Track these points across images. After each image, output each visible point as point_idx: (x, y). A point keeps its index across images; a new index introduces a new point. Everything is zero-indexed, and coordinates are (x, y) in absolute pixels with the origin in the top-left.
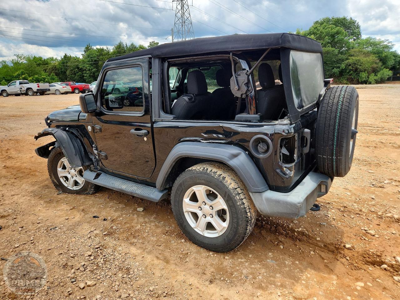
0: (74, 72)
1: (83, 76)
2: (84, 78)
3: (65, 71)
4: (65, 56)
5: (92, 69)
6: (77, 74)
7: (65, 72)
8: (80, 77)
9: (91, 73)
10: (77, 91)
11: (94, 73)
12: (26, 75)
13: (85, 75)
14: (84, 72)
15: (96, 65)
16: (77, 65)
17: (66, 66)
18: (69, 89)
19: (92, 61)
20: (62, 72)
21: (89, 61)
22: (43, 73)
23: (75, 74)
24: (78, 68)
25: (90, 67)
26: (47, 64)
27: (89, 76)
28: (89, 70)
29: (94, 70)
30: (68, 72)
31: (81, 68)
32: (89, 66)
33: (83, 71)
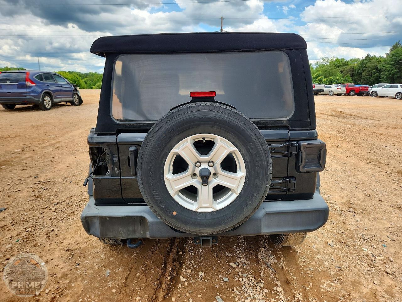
0: (372, 72)
1: (380, 78)
2: (380, 79)
3: (361, 72)
4: (368, 56)
5: (392, 70)
6: (373, 75)
7: (361, 74)
8: (376, 79)
9: (389, 75)
10: (352, 93)
11: (393, 75)
12: (322, 76)
13: (382, 76)
14: (383, 73)
15: (399, 65)
16: (377, 66)
17: (365, 67)
18: (344, 90)
19: (396, 60)
20: (358, 73)
21: (391, 61)
22: (339, 74)
23: (371, 75)
24: (377, 69)
25: (391, 68)
26: (346, 65)
27: (387, 77)
28: (389, 71)
29: (394, 71)
30: (364, 74)
31: (380, 69)
32: (389, 67)
33: (382, 71)
